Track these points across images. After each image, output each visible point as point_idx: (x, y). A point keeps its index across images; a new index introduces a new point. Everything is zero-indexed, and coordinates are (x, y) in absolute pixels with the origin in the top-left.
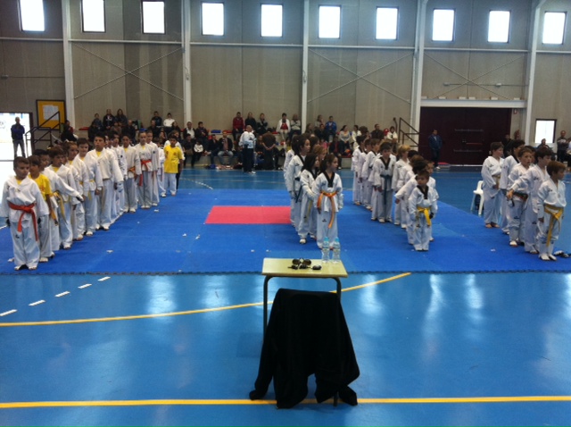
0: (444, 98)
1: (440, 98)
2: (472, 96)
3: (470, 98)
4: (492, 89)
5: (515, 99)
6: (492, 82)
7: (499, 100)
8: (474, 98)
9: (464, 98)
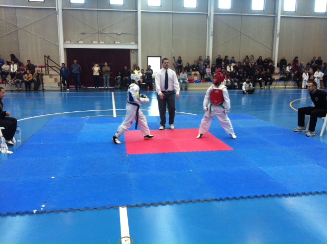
0: (82, 42)
1: (80, 42)
2: (102, 41)
3: (101, 42)
4: (115, 36)
5: (132, 43)
6: (115, 32)
7: (120, 44)
8: (103, 43)
9: (96, 42)
